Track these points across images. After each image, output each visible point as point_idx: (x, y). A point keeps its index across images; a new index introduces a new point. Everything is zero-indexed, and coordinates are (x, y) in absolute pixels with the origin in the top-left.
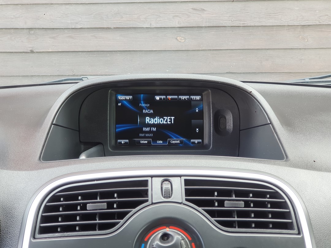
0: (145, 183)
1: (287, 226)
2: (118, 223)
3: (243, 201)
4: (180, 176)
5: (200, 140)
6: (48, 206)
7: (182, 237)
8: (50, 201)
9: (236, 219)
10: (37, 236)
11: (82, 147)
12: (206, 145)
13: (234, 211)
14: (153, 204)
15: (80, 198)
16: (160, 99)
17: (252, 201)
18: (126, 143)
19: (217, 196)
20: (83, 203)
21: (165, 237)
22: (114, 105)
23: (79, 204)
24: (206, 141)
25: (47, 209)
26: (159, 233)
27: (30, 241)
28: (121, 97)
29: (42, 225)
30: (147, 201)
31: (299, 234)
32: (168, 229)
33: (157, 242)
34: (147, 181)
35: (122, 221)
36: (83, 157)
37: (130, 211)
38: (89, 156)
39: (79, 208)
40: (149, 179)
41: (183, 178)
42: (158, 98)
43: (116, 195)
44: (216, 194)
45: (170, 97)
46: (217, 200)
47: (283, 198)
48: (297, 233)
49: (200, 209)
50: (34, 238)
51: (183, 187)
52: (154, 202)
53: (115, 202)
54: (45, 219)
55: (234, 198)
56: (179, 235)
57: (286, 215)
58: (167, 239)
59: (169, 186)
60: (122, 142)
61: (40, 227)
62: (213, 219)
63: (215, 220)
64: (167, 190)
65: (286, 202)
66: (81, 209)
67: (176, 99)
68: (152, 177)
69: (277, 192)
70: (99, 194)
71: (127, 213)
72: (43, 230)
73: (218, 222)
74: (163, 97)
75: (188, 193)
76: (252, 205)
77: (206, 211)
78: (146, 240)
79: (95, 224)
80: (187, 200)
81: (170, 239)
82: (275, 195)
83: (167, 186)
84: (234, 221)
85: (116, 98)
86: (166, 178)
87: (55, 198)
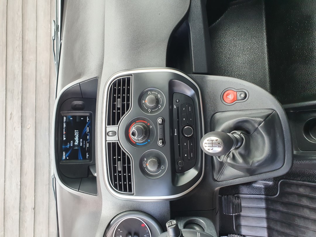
0: (109, 144)
1: (129, 80)
2: (127, 156)
3: (117, 99)
4: (106, 127)
5: (87, 117)
6: (119, 189)
7: (133, 127)
8: (117, 188)
9: (126, 102)
10: (133, 193)
11: (90, 176)
12: (90, 114)
13: (122, 103)
14: (119, 140)
15: (115, 174)
16: (65, 137)
17: (118, 95)
18: (88, 154)
19: (115, 111)
20: (118, 173)
21: (133, 134)
22: (68, 161)
23: (118, 174)
24: (88, 114)
25: (120, 189)
26: (132, 137)
27: (135, 196)
28: (64, 157)
29: (128, 191)
30: (117, 143)
31: (132, 75)
32: (130, 133)
33: (136, 138)
34: (108, 143)
35: (127, 154)
36: (95, 175)
37: (122, 150)
38: (95, 172)
39: (120, 174)
40: (107, 142)
41: (107, 126)
42: (65, 139)
43: (115, 157)
44: (114, 111)
45: (64, 132)
46: (117, 111)
47: (116, 81)
48: (131, 76)
49: (121, 119)
50: (134, 194)
51: (111, 126)
52: (118, 139)
53: (118, 157)
54: (125, 190)
55: (116, 103)
56: (132, 128)
57: (124, 80)
58: (134, 133)
59: (111, 132)
60: (88, 156)
61: (129, 192)
62: (126, 113)
63: (126, 112)
64: (112, 134)
65: (118, 80)
66: (121, 173)
67: (65, 129)
68: (106, 141)
69: (113, 83)
70: (114, 165)
71: (123, 151)
72: (130, 190)
73: (127, 111)
74: (64, 136)
75: (114, 124)
76: (119, 95)
77: (122, 116)
78: (135, 143)
79: (128, 166)
80: (117, 125)
81: (134, 132)
82: (115, 84)
83: (110, 134)
84: (127, 103)
85: (64, 160)
86: (107, 134)
87: (116, 186)
